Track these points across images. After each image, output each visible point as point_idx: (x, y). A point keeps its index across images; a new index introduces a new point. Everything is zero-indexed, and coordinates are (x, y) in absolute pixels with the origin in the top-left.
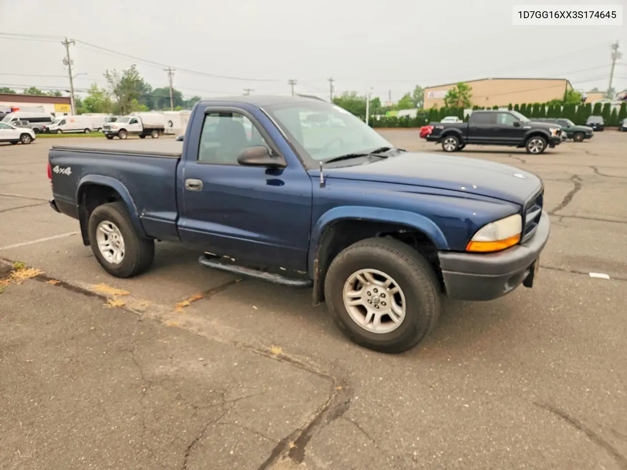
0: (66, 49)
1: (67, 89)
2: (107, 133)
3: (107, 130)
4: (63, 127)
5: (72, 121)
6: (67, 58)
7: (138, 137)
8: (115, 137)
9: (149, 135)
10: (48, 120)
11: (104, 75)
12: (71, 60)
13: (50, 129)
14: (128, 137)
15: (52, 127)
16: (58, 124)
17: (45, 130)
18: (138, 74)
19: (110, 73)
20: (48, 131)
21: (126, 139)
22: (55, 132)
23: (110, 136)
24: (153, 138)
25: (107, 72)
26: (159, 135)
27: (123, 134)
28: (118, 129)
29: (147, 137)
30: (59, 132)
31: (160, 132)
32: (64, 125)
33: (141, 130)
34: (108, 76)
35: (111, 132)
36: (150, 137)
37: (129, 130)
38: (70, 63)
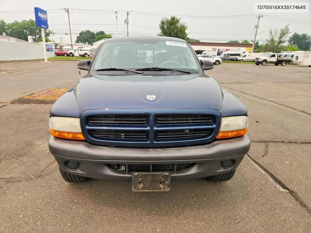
0: (258, 20)
1: (252, 40)
2: (256, 62)
3: (257, 60)
4: (244, 59)
5: (249, 56)
6: (257, 25)
7: (274, 65)
8: (260, 64)
9: (280, 64)
10: (239, 55)
11: (269, 32)
12: (259, 25)
13: (238, 59)
14: (267, 64)
15: (239, 58)
16: (242, 57)
17: (236, 59)
18: (289, 30)
19: (273, 31)
20: (237, 60)
21: (265, 65)
22: (240, 61)
23: (257, 63)
24: (282, 65)
25: (271, 30)
26: (286, 64)
27: (264, 63)
28: (262, 60)
29: (279, 65)
30: (242, 61)
31: (288, 63)
32: (245, 58)
33: (276, 60)
34: (271, 33)
35: (258, 61)
36: (281, 65)
37: (268, 60)
38: (258, 27)
